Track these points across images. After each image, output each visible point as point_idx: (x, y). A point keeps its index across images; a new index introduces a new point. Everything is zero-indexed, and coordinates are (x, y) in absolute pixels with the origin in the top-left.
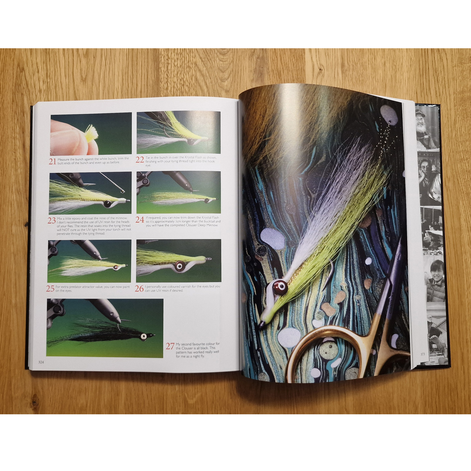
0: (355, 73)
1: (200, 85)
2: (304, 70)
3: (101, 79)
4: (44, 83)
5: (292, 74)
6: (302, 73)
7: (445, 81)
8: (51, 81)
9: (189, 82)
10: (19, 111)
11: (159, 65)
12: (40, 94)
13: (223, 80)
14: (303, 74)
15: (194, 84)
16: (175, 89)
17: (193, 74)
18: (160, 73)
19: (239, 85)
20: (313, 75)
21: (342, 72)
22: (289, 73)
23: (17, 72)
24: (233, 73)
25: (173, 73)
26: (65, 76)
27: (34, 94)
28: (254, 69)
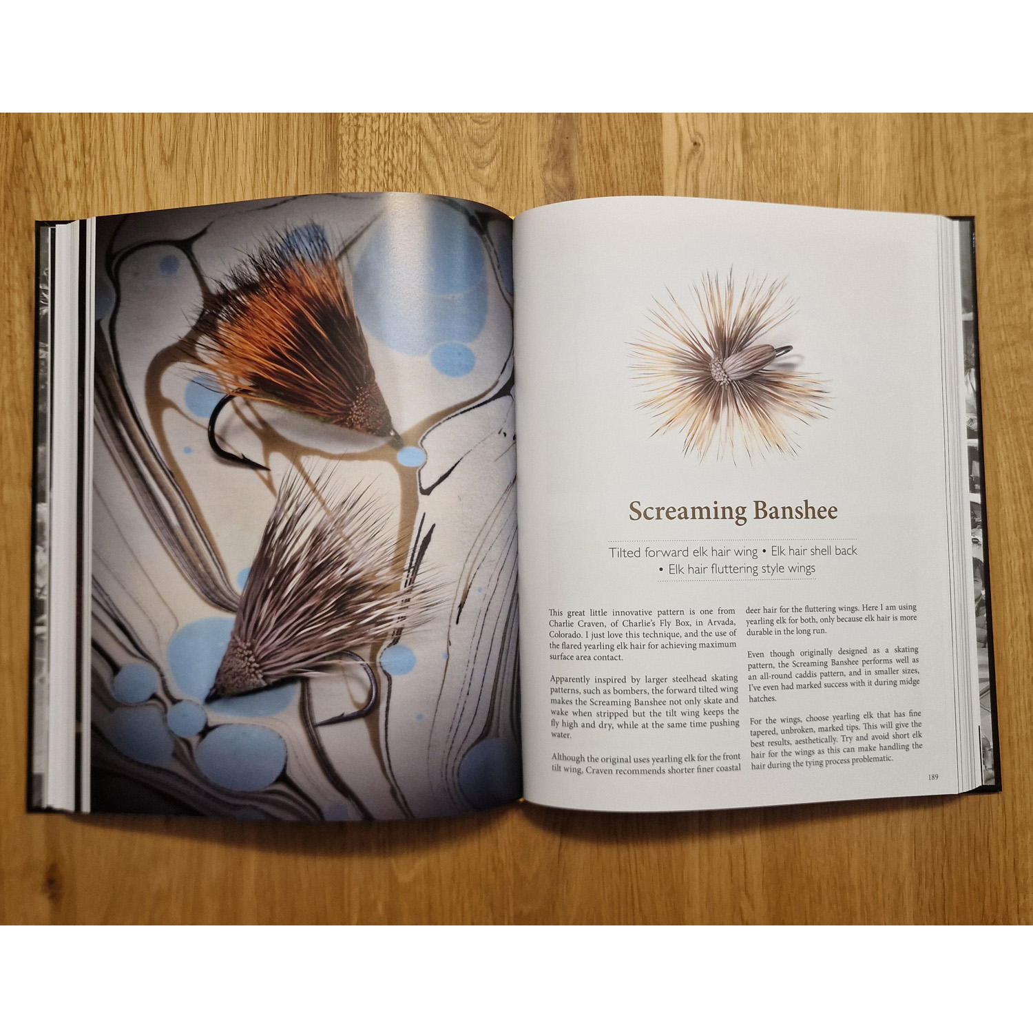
0: (771, 152)
1: (428, 175)
2: (659, 145)
3: (207, 158)
4: (76, 167)
5: (634, 152)
6: (655, 150)
7: (967, 172)
8: (93, 163)
9: (404, 168)
10: (21, 229)
11: (337, 128)
12: (68, 190)
13: (480, 165)
14: (657, 153)
15: (415, 172)
16: (373, 183)
17: (414, 149)
18: (340, 147)
19: (515, 176)
20: (680, 157)
21: (744, 150)
22: (626, 152)
23: (15, 140)
24: (503, 149)
25: (368, 148)
26: (126, 151)
27: (54, 191)
28: (549, 142)
